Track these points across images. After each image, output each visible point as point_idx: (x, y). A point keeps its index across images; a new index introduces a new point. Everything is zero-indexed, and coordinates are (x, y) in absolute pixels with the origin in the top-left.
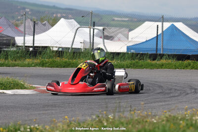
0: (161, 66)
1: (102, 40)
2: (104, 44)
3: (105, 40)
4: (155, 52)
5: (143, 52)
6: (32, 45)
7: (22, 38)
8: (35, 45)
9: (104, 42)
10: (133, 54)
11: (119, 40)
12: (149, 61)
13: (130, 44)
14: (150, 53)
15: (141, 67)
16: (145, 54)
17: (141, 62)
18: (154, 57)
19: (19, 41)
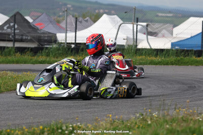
1: (145, 36)
2: (148, 40)
3: (149, 37)
5: (188, 49)
6: (74, 42)
7: (64, 34)
8: (77, 42)
9: (147, 38)
10: (177, 50)
11: (163, 36)
12: (194, 58)
13: (174, 41)
14: (195, 49)
15: (186, 64)
16: (190, 51)
18: (199, 54)
19: (61, 37)
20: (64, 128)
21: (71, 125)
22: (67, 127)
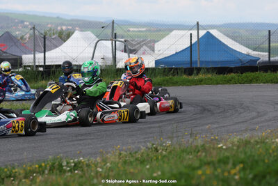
0: (200, 82)
4: (189, 66)
6: (43, 64)
8: (46, 64)
13: (158, 58)
14: (185, 67)
16: (180, 69)
17: (176, 78)
18: (190, 71)
19: (27, 59)
20: (64, 164)
21: (72, 161)
22: (68, 163)
